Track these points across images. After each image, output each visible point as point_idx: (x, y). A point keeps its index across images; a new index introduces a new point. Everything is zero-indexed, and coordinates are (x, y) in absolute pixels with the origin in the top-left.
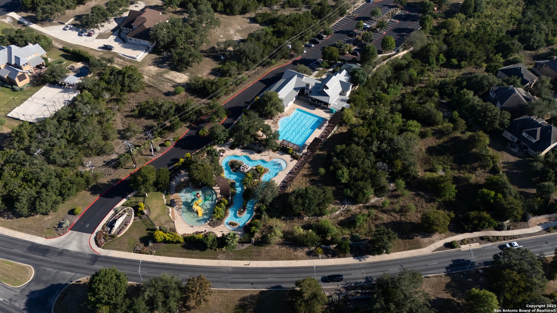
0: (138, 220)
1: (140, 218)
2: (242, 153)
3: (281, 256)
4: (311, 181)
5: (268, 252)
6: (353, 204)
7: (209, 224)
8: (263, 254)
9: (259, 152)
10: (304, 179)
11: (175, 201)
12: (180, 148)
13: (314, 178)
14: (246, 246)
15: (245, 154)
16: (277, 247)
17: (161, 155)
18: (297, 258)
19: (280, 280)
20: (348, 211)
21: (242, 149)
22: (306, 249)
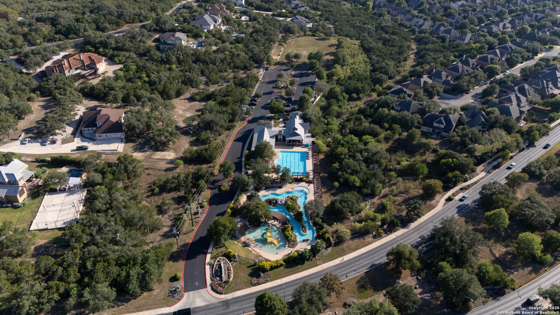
0: (235, 264)
1: (236, 262)
2: (268, 192)
3: (358, 246)
4: (332, 194)
5: (348, 247)
6: (373, 198)
7: (289, 247)
8: (347, 250)
9: (280, 187)
10: (326, 194)
11: (247, 241)
12: (214, 206)
13: (332, 192)
14: (330, 249)
15: (270, 192)
16: (351, 242)
17: (205, 215)
18: (369, 243)
19: (371, 261)
20: (374, 203)
21: (265, 189)
22: (371, 235)
